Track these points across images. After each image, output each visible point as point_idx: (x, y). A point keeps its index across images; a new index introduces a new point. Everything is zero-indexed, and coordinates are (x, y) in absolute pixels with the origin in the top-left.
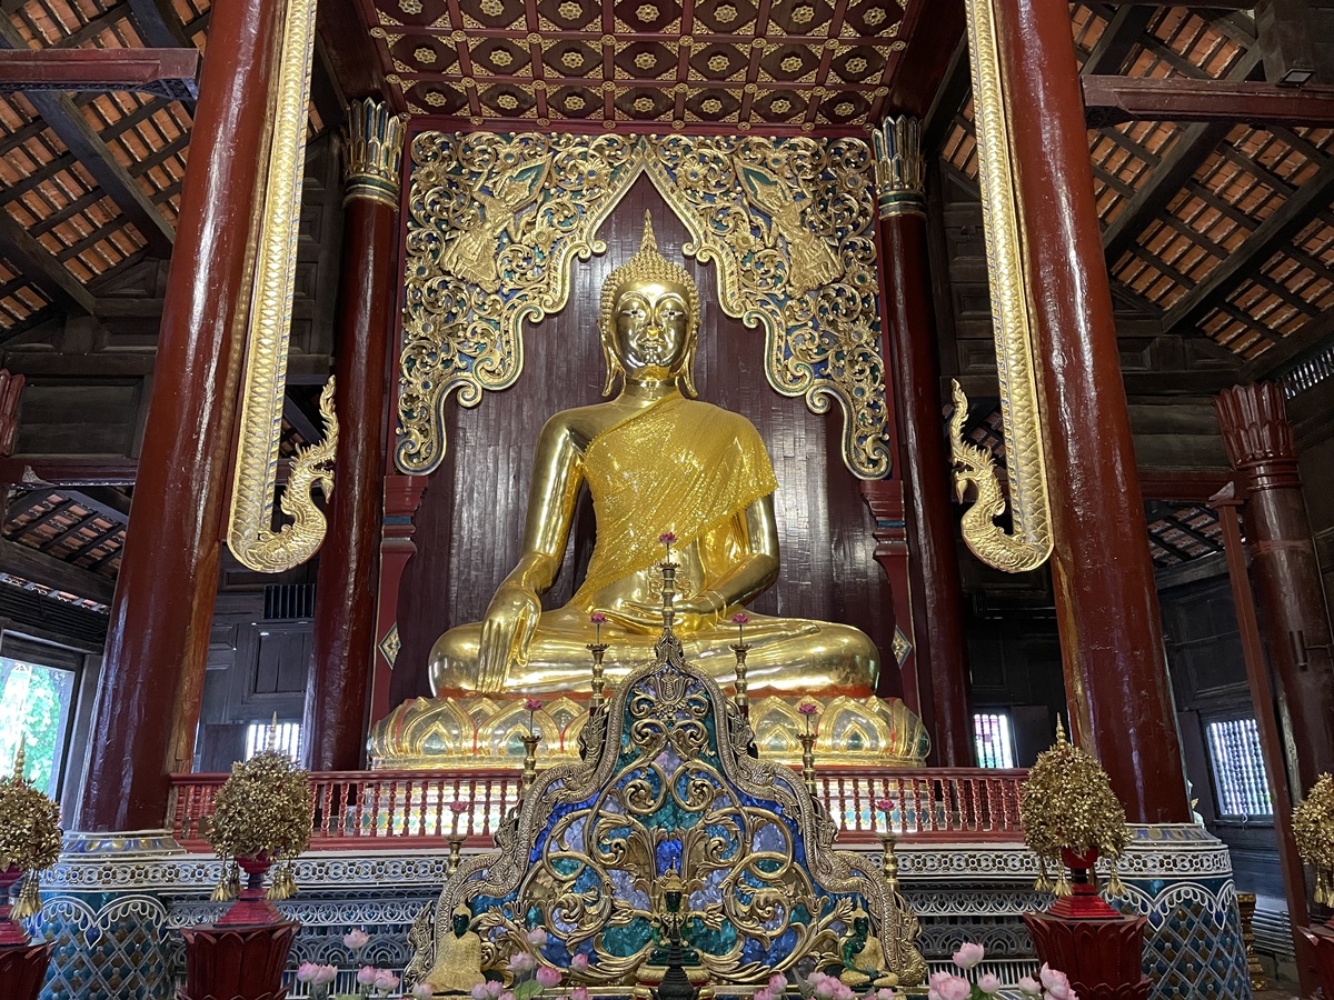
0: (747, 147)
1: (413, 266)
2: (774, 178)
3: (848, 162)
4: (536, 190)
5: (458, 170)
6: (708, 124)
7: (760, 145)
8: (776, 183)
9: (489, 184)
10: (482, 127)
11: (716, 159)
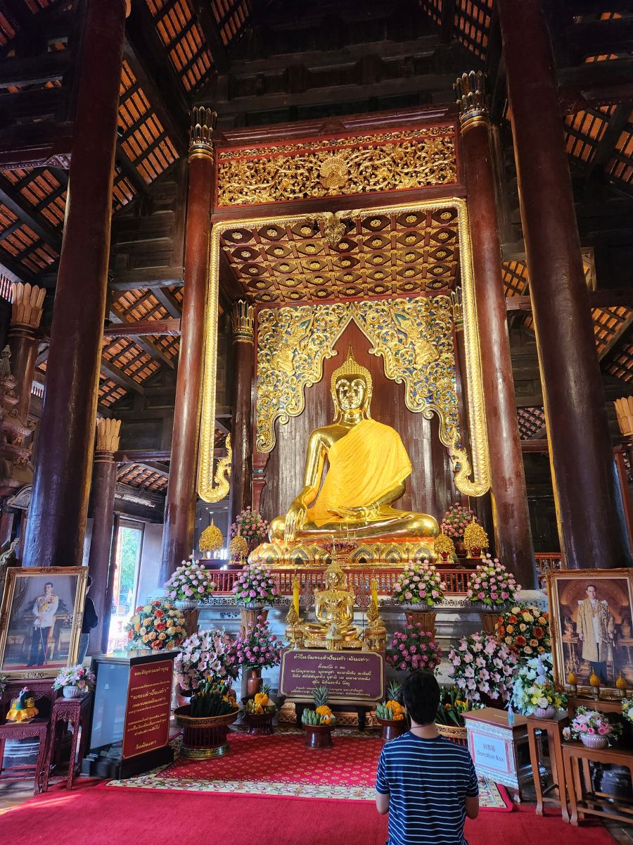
0: (396, 304)
1: (260, 367)
2: (408, 317)
3: (441, 306)
4: (308, 330)
5: (276, 325)
6: (380, 296)
7: (401, 302)
8: (409, 319)
9: (289, 330)
10: (285, 305)
11: (383, 311)
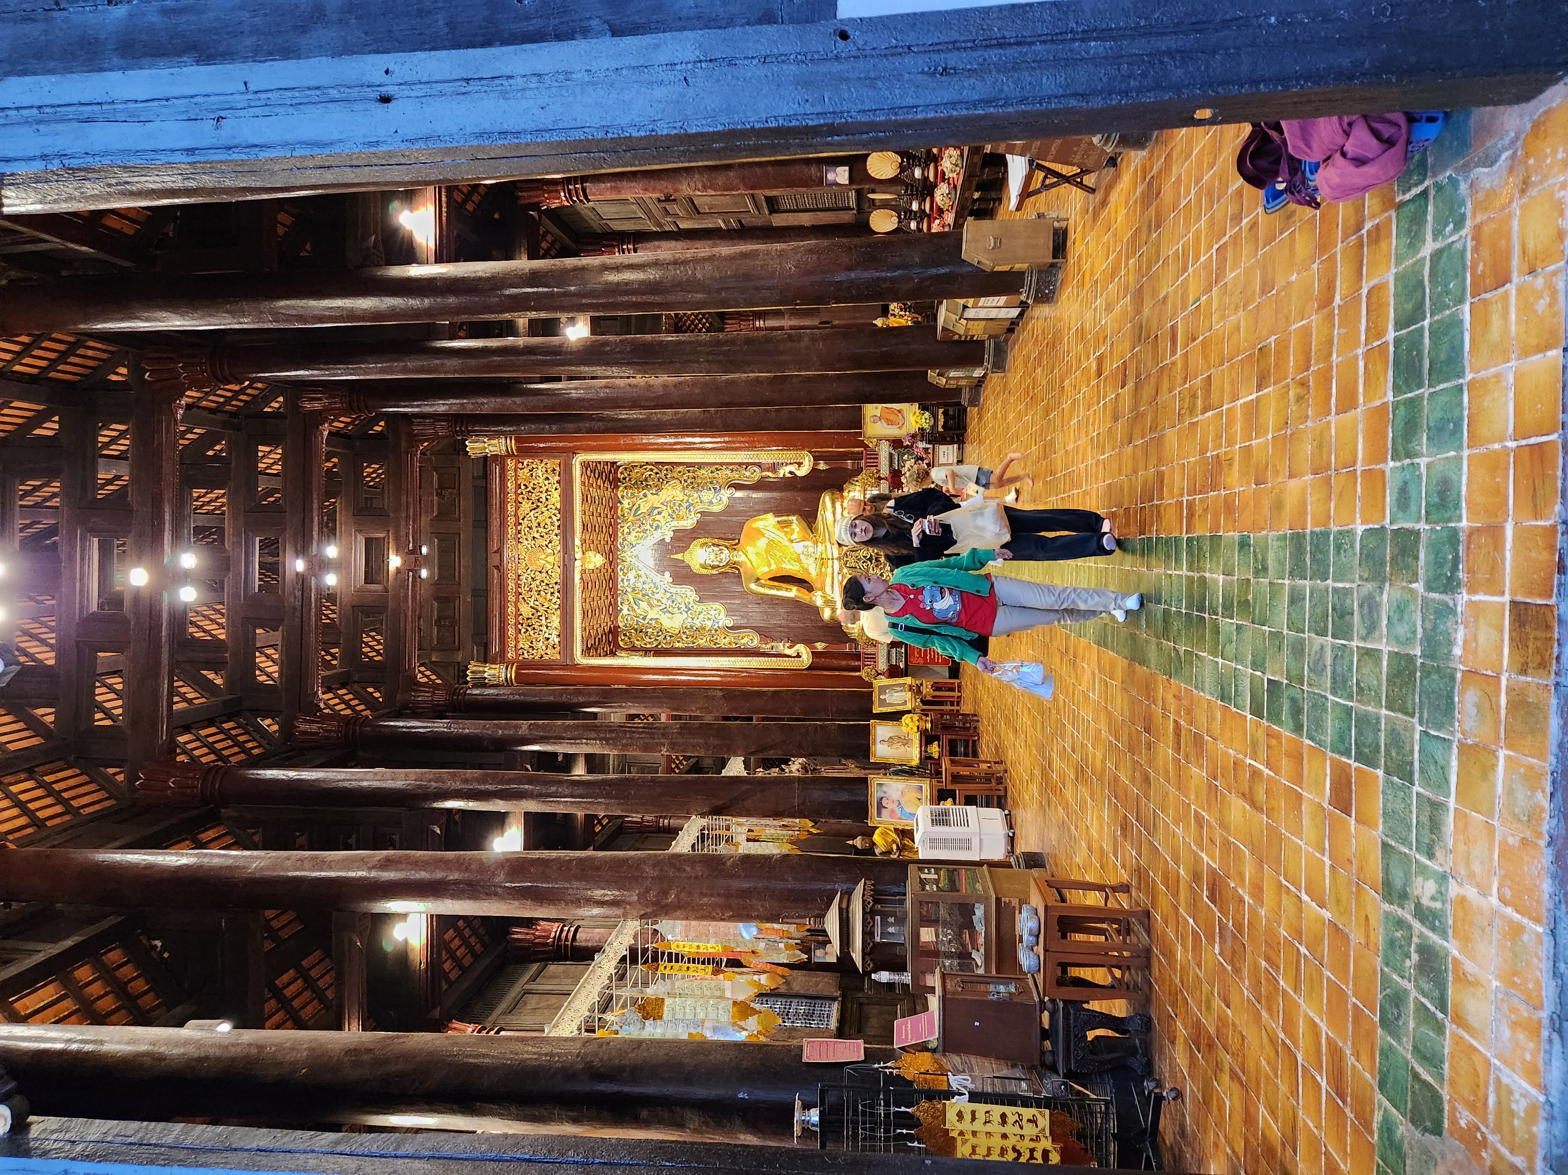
1: (677, 645)
4: (643, 599)
7: (622, 510)
8: (639, 505)
9: (641, 617)
10: (617, 620)
11: (629, 528)
